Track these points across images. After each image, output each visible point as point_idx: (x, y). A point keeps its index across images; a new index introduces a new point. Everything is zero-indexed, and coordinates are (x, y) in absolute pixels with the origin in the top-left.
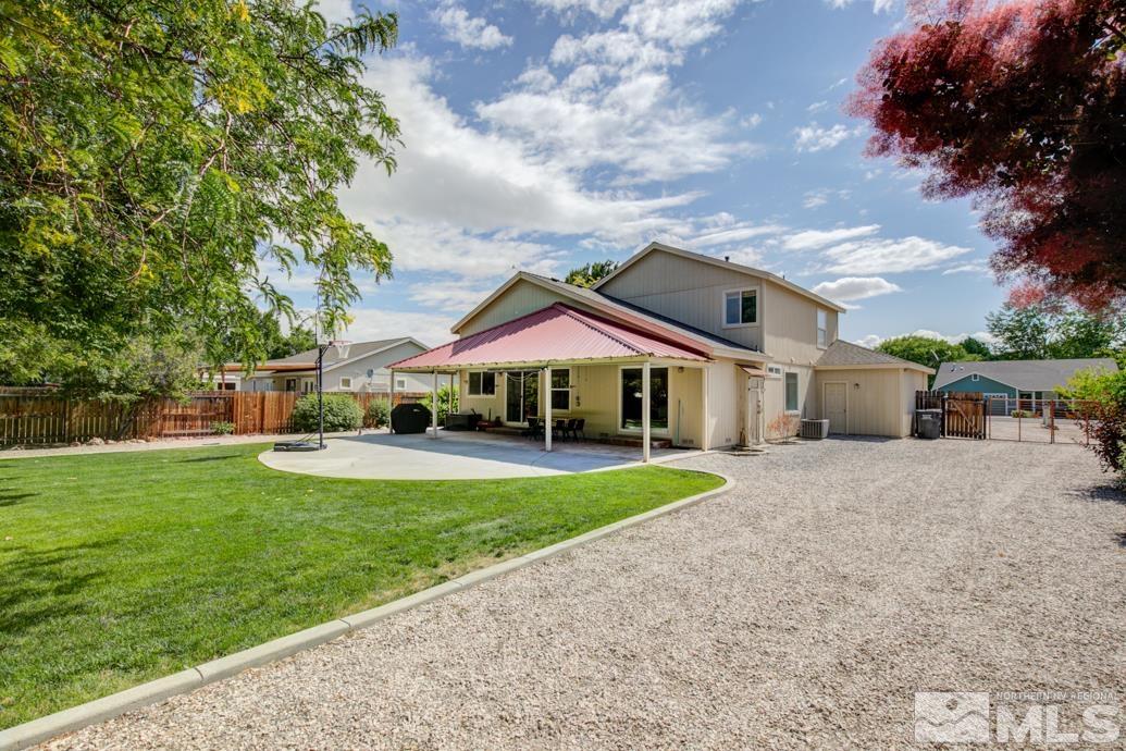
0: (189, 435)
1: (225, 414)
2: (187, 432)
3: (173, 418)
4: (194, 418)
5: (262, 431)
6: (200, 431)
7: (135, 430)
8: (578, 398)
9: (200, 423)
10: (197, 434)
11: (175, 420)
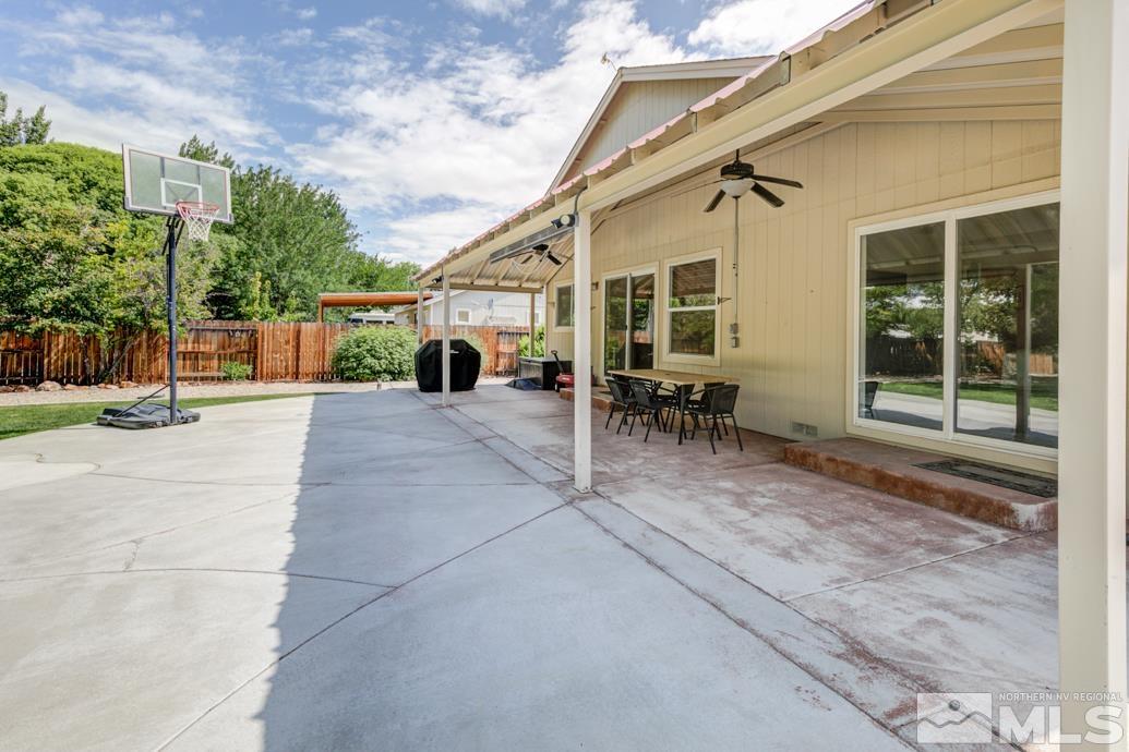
0: (202, 379)
1: (249, 353)
2: (201, 374)
3: (181, 356)
4: (208, 357)
5: (296, 376)
6: (216, 374)
7: (130, 371)
8: (735, 328)
9: (215, 363)
10: (213, 379)
11: (184, 359)
